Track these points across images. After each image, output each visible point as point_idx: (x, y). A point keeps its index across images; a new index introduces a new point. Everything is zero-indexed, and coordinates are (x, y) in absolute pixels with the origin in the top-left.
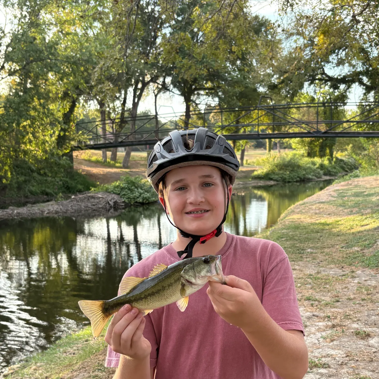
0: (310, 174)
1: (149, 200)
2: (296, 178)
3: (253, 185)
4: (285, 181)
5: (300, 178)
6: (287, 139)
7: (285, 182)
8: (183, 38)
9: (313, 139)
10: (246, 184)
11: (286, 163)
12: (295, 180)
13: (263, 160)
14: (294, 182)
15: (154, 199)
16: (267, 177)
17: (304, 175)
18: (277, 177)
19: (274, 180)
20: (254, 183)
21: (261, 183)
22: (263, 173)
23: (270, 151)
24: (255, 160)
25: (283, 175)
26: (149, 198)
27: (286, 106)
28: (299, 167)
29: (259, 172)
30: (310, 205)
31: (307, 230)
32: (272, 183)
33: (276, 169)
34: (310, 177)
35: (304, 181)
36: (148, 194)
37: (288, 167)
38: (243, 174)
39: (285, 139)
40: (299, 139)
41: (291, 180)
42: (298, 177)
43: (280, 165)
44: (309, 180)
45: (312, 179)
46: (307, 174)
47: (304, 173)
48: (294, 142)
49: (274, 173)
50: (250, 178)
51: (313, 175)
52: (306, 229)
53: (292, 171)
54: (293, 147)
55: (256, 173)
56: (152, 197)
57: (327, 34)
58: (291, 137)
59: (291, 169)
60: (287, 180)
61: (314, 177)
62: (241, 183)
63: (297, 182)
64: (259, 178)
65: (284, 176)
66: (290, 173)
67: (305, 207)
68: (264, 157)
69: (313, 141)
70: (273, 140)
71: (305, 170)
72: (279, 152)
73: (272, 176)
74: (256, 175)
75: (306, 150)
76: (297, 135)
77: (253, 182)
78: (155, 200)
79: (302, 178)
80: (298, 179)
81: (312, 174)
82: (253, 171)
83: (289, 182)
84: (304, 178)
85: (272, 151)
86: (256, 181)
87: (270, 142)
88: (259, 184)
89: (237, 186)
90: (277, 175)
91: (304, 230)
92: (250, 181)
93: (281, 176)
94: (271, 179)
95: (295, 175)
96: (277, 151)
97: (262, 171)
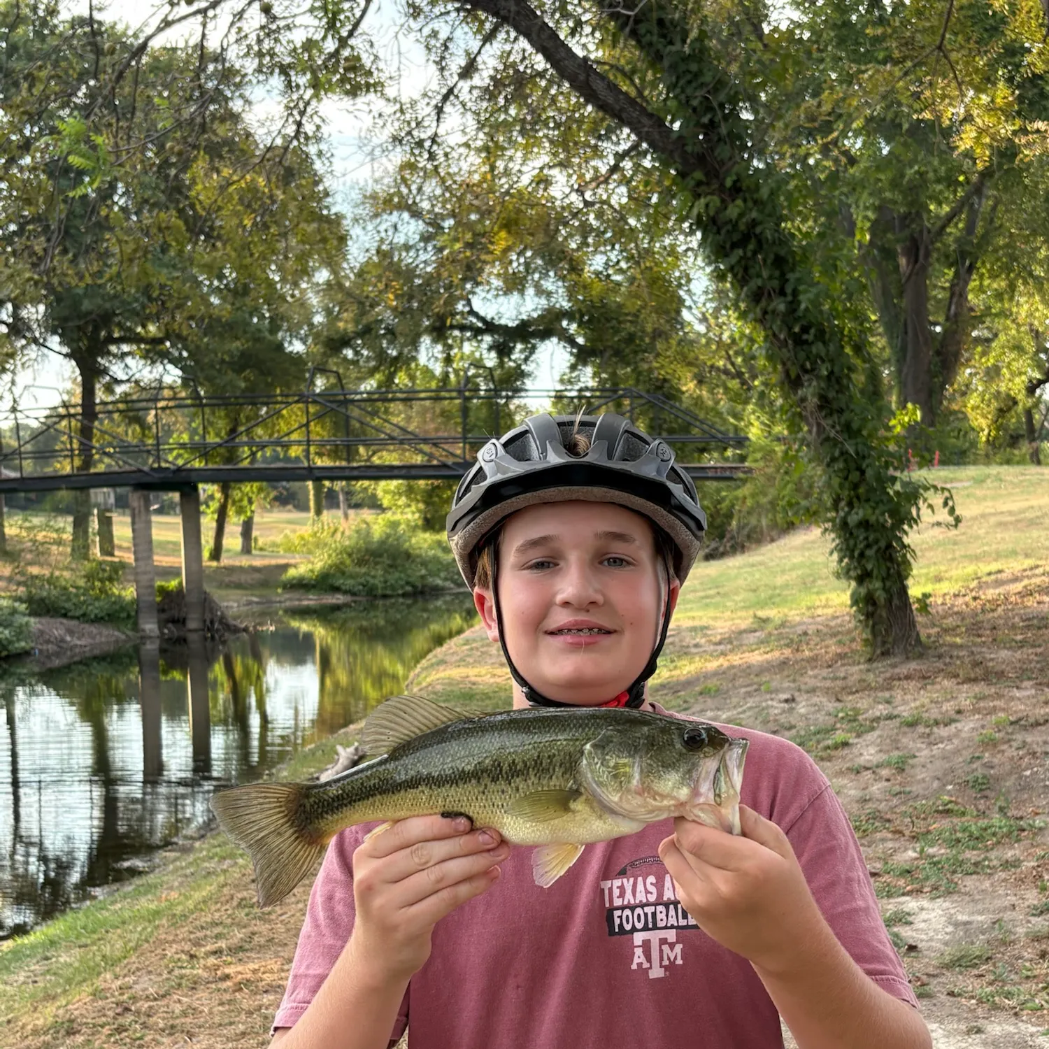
0: (438, 576)
1: (10, 647)
2: (402, 587)
3: (288, 604)
4: (372, 596)
5: (413, 586)
6: (366, 483)
7: (375, 596)
8: (164, 225)
9: (436, 483)
10: (271, 602)
11: (374, 546)
12: (400, 592)
13: (302, 538)
14: (399, 595)
15: (23, 644)
16: (323, 582)
17: (423, 577)
18: (350, 582)
19: (345, 592)
20: (290, 599)
21: (311, 600)
22: (312, 571)
23: (318, 512)
24: (279, 539)
25: (369, 578)
26: (10, 642)
27: (376, 396)
28: (408, 555)
29: (302, 568)
30: (483, 646)
31: (494, 701)
32: (339, 599)
33: (348, 562)
34: (439, 582)
35: (422, 593)
36: (7, 632)
37: (381, 556)
38: (257, 576)
39: (360, 483)
40: (400, 481)
41: (389, 592)
42: (408, 583)
43: (359, 550)
44: (437, 592)
45: (443, 589)
46: (430, 575)
47: (423, 572)
48: (385, 489)
49: (343, 573)
50: (278, 587)
51: (446, 579)
52: (490, 698)
53: (391, 566)
54: (386, 503)
55: (292, 572)
56: (18, 640)
57: (514, 228)
58: (377, 478)
59: (388, 562)
60: (380, 592)
61: (448, 584)
62: (255, 599)
63: (404, 595)
64: (301, 585)
65: (372, 581)
66: (386, 571)
67: (472, 649)
68: (306, 530)
69: (438, 487)
70: (327, 483)
71: (424, 564)
72: (346, 516)
73: (339, 582)
74: (294, 578)
75: (419, 511)
76: (396, 472)
77: (287, 596)
78: (28, 647)
79: (419, 585)
80: (409, 588)
81: (443, 575)
82: (285, 567)
83: (385, 596)
84: (424, 586)
85: (326, 515)
86: (296, 595)
87: (318, 490)
88: (305, 603)
89: (246, 608)
90: (351, 577)
91: (488, 702)
92: (278, 595)
93: (362, 580)
94: (336, 589)
95: (400, 579)
96: (340, 513)
97: (310, 566)
